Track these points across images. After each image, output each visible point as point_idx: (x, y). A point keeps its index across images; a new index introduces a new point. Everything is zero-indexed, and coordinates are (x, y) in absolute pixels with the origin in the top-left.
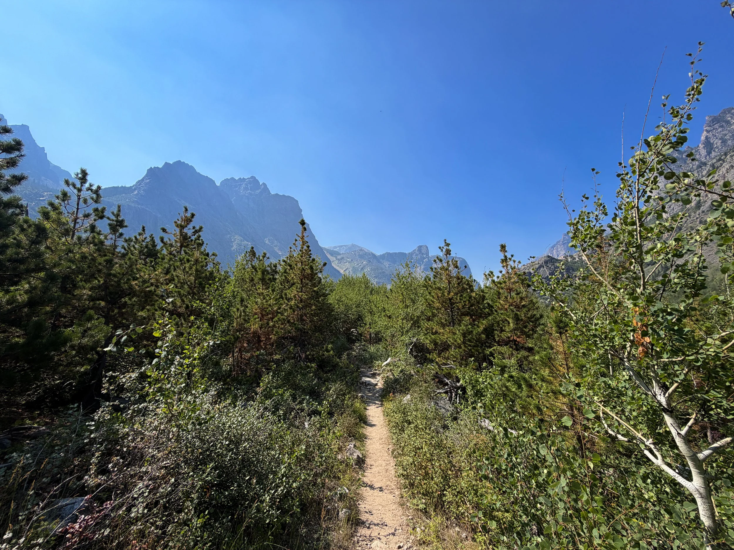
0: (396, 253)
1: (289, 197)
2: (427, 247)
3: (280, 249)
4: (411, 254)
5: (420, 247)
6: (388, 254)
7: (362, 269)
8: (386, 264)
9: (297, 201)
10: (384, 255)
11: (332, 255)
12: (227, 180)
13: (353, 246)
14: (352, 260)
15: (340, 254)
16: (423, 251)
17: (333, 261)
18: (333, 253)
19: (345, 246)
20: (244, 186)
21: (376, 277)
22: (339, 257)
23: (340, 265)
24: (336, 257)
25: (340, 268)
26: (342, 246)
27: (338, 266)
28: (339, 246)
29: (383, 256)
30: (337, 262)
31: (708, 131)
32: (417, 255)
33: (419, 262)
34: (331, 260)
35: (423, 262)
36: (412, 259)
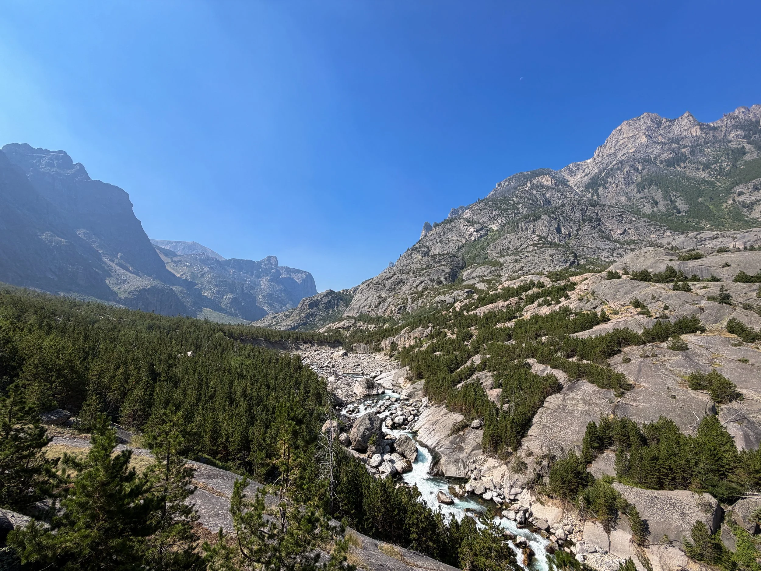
0: (243, 260)
1: (116, 187)
2: (276, 259)
3: (99, 247)
4: (260, 263)
5: (269, 258)
6: (235, 260)
7: (202, 275)
8: (231, 271)
9: (127, 195)
10: (230, 260)
11: (166, 255)
12: (15, 144)
13: (195, 244)
14: (191, 265)
15: (176, 255)
16: (272, 262)
17: (167, 263)
18: (167, 253)
19: (184, 242)
21: (216, 285)
22: (175, 259)
23: (176, 268)
24: (171, 258)
25: (176, 271)
26: (179, 242)
27: (173, 269)
28: (175, 242)
29: (228, 263)
30: (172, 264)
32: (265, 265)
33: (266, 272)
34: (165, 262)
35: (270, 272)
36: (260, 268)
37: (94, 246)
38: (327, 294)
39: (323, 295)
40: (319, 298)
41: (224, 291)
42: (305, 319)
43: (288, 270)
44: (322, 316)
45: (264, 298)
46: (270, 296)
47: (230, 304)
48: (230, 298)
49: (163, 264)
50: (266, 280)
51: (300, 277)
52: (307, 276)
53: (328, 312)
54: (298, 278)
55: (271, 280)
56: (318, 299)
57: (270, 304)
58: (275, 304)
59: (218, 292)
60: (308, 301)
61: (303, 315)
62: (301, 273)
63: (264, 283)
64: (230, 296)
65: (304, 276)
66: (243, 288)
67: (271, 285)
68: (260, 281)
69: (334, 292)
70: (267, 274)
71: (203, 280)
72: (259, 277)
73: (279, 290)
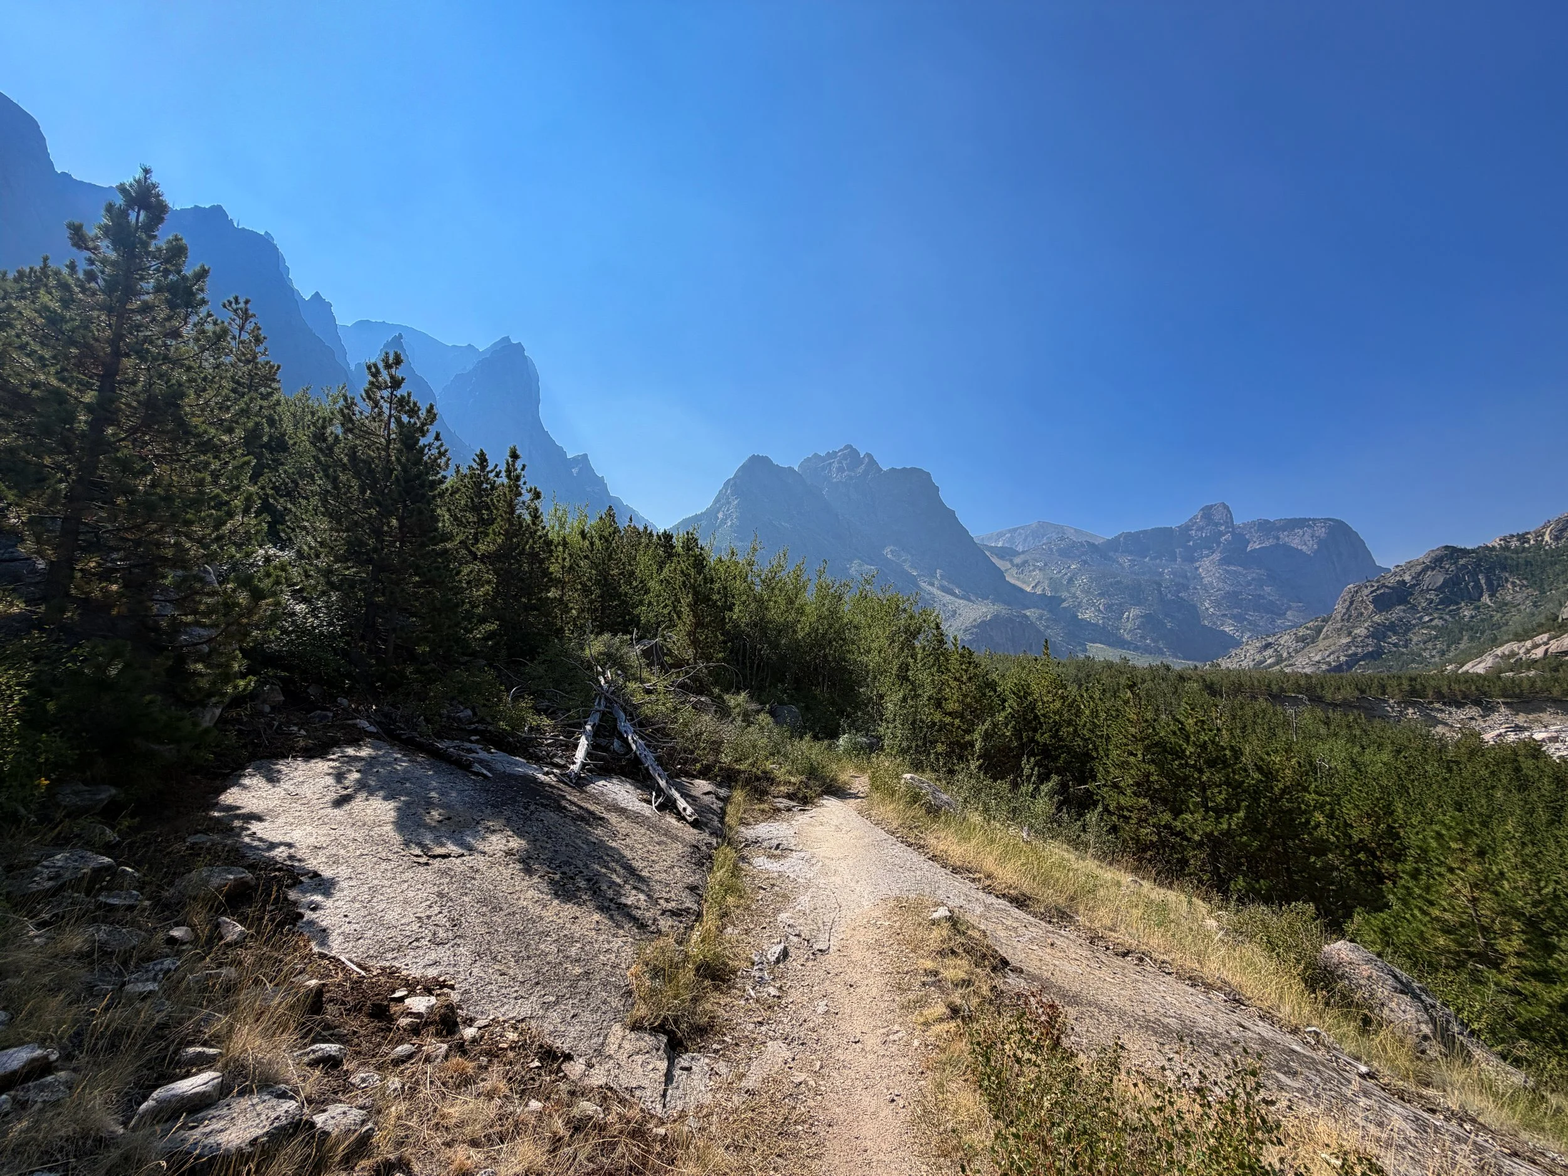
0: (1145, 532)
1: (914, 470)
2: (1226, 508)
3: (912, 567)
4: (1185, 529)
5: (1207, 512)
6: (1126, 536)
7: (1070, 580)
8: (1125, 560)
9: (928, 474)
10: (1117, 538)
11: (1002, 558)
12: (808, 460)
14: (1046, 565)
15: (1017, 554)
16: (1216, 518)
17: (1007, 570)
18: (1003, 553)
19: (1023, 528)
20: (836, 465)
21: (1102, 595)
22: (1018, 560)
23: (1021, 576)
24: (1011, 561)
25: (1024, 582)
26: (1015, 530)
27: (1018, 579)
28: (1009, 531)
29: (1114, 545)
30: (1014, 571)
32: (1200, 529)
33: (1209, 543)
34: (1003, 569)
35: (1219, 543)
36: (1190, 538)
37: (907, 567)
38: (1437, 562)
39: (1419, 568)
40: (1407, 578)
41: (1120, 604)
42: (1370, 641)
43: (1265, 527)
44: (1434, 628)
45: (1217, 604)
46: (1233, 599)
47: (1139, 628)
48: (1137, 617)
49: (1000, 574)
50: (1212, 562)
51: (1306, 537)
52: (1331, 528)
53: (1454, 614)
54: (1302, 542)
55: (1224, 561)
56: (1404, 582)
57: (1239, 618)
58: (1251, 616)
59: (1109, 607)
60: (1366, 592)
61: (1361, 631)
62: (1309, 526)
63: (1209, 570)
64: (1134, 612)
65: (1321, 532)
66: (1160, 592)
67: (1227, 571)
68: (1197, 569)
69: (1465, 552)
70: (1210, 548)
71: (1073, 590)
72: (1192, 560)
73: (1253, 579)
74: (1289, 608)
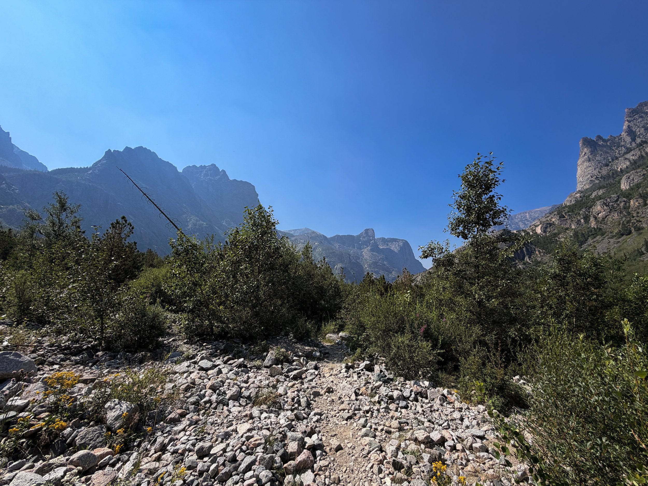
0: (345, 236)
1: (246, 182)
2: (373, 230)
4: (359, 236)
5: (367, 230)
6: (338, 236)
8: (337, 245)
9: (254, 187)
10: (334, 237)
12: (189, 167)
13: (307, 229)
14: (304, 242)
16: (370, 234)
20: (204, 172)
22: (293, 239)
29: (333, 239)
31: (629, 121)
32: (364, 237)
33: (367, 243)
35: (370, 243)
36: (360, 240)
43: (384, 240)
45: (370, 266)
46: (375, 264)
48: (340, 268)
50: (367, 250)
51: (397, 245)
52: (404, 243)
54: (395, 248)
55: (372, 250)
62: (398, 242)
63: (366, 253)
65: (401, 244)
66: (350, 258)
67: (373, 254)
68: (362, 252)
70: (366, 245)
72: (361, 249)
73: (381, 258)
74: (393, 270)
